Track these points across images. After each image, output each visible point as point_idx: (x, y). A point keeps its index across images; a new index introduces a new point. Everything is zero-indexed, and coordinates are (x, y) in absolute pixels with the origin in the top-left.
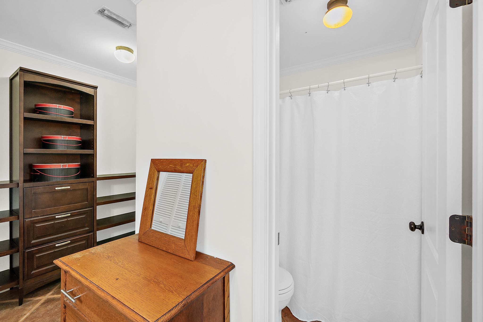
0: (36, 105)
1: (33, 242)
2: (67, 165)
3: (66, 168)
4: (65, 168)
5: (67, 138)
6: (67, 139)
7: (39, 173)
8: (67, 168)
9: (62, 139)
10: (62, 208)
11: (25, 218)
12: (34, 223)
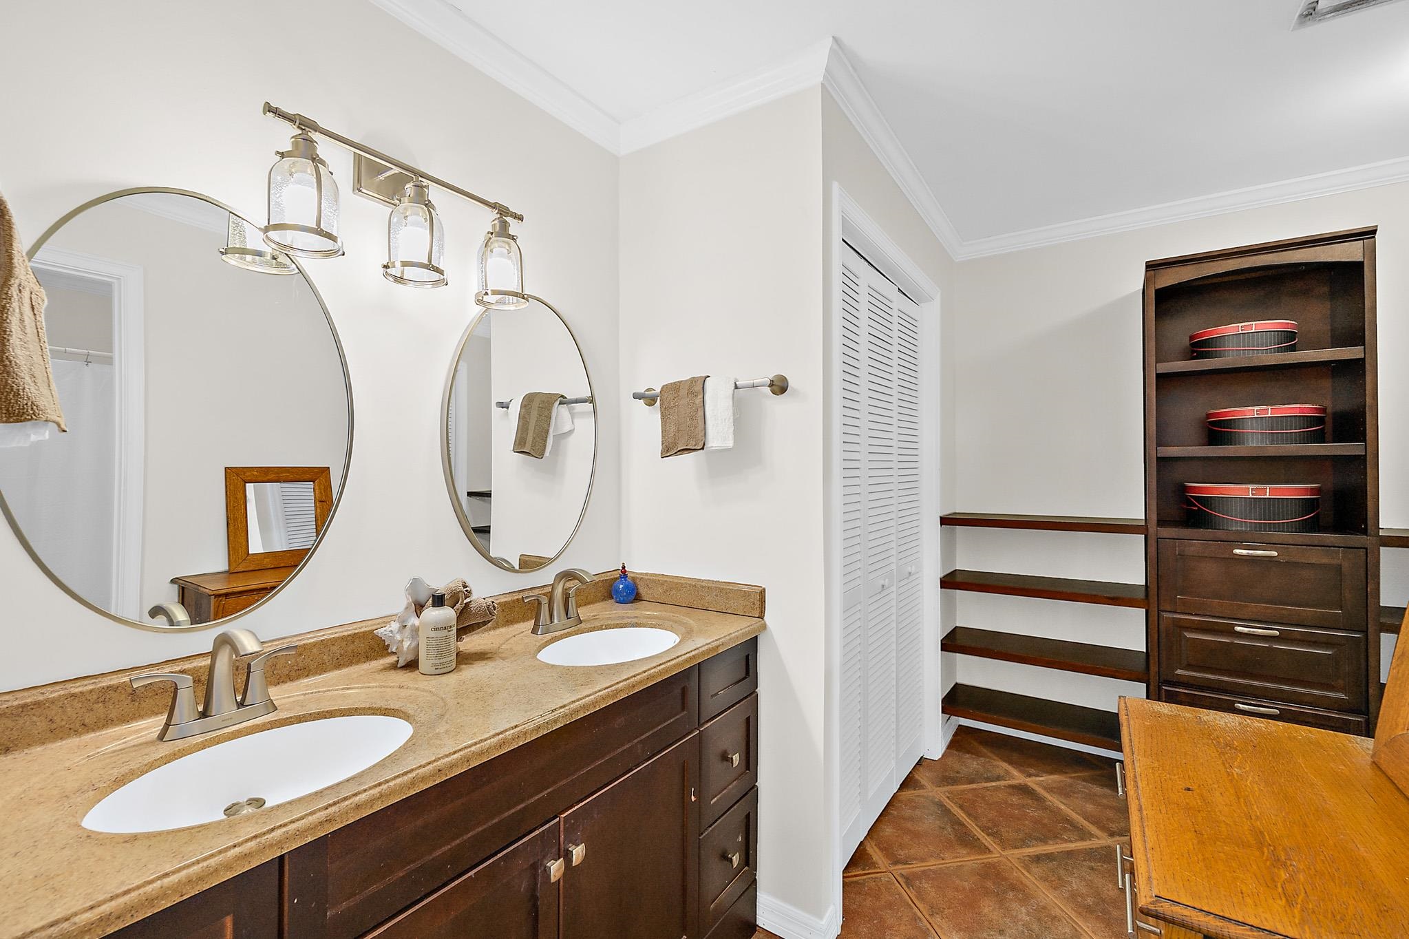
0: (1192, 338)
1: (1179, 672)
2: (1268, 490)
3: (1265, 497)
4: (1263, 497)
5: (1269, 411)
6: (1269, 415)
7: (1196, 506)
8: (1267, 496)
9: (1256, 416)
10: (1255, 608)
11: (1161, 608)
12: (1181, 627)
